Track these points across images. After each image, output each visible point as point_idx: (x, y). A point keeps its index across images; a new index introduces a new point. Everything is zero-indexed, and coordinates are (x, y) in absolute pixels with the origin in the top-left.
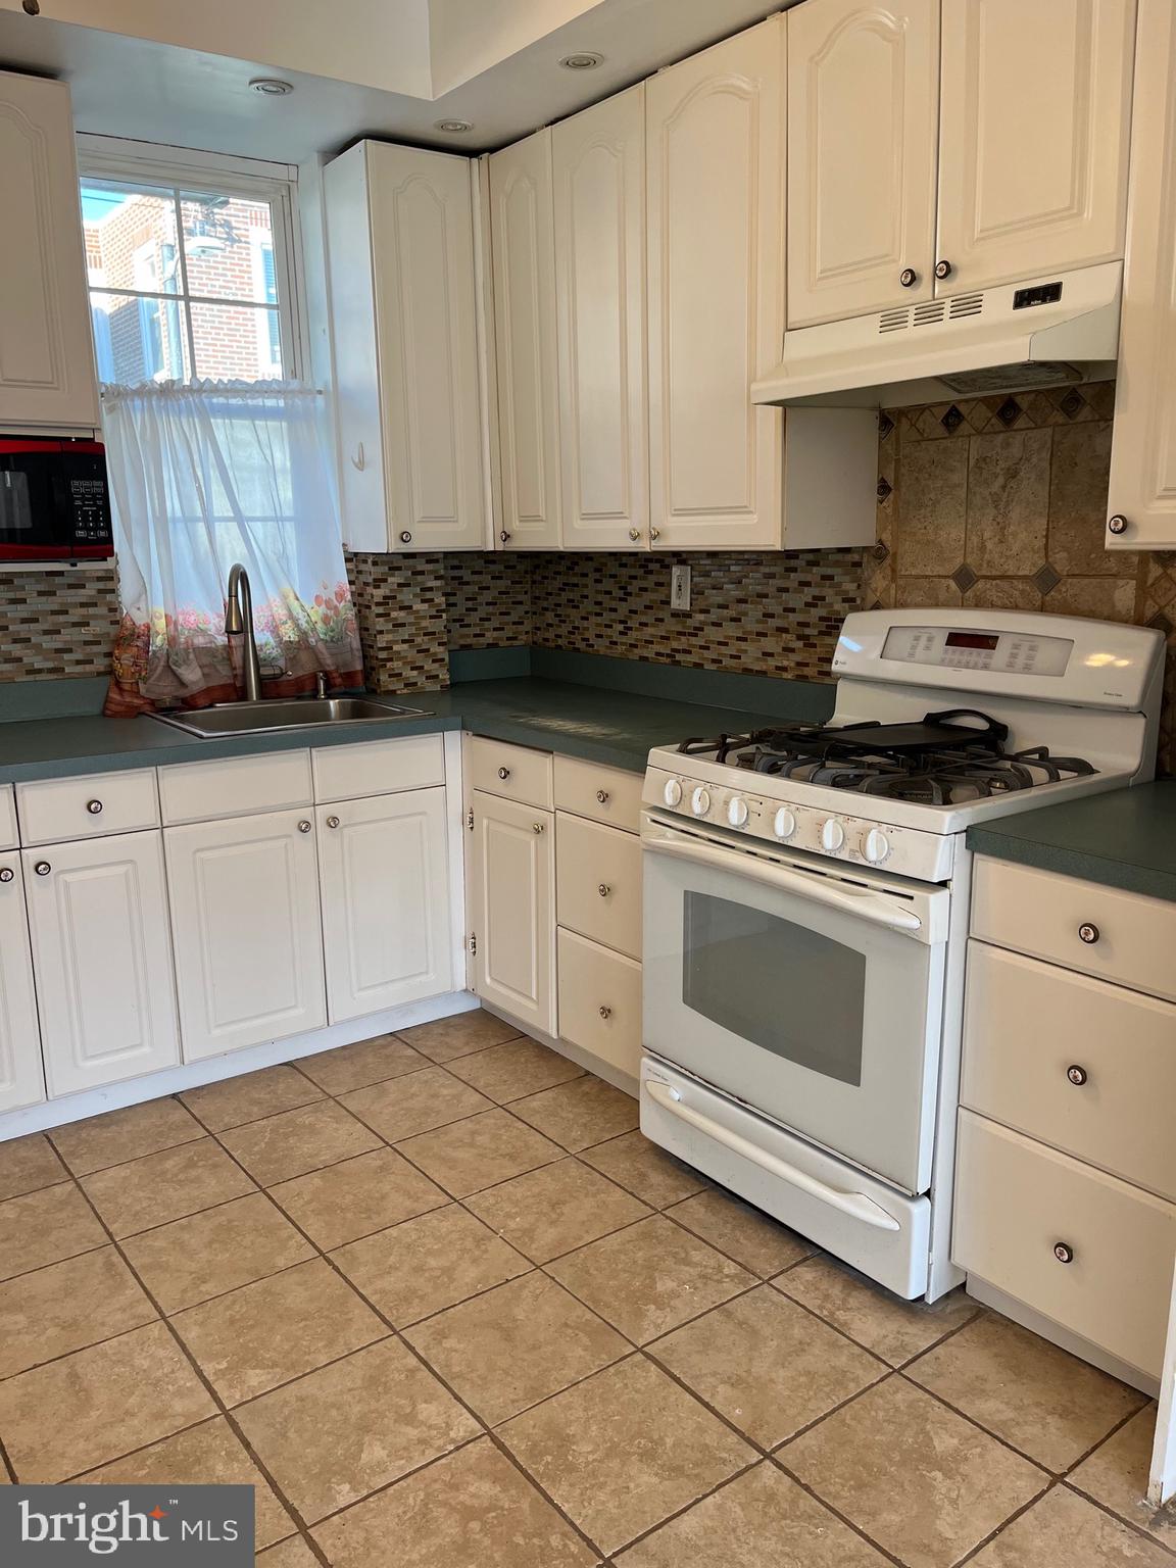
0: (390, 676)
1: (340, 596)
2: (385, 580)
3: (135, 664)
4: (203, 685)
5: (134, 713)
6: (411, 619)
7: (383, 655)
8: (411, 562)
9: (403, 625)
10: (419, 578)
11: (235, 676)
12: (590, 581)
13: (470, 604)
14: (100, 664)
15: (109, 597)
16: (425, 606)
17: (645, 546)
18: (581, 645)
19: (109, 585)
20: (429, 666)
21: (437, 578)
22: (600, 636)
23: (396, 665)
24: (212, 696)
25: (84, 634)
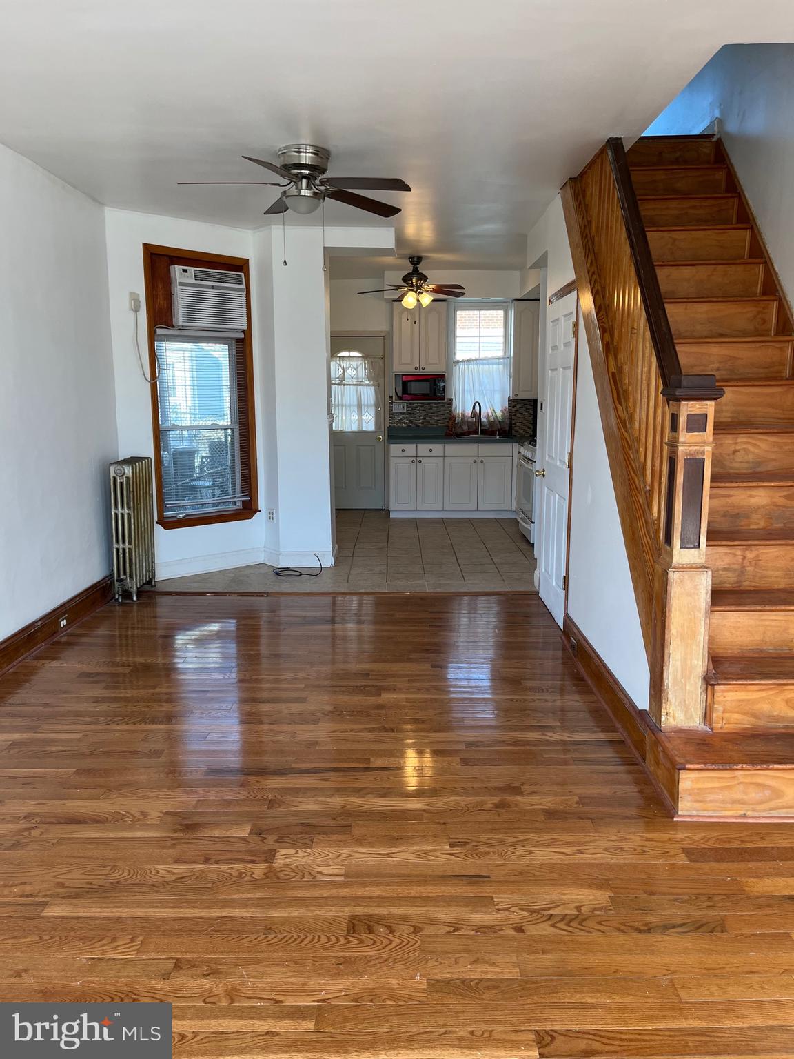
0: (515, 431)
1: (505, 410)
2: (516, 406)
3: (452, 424)
4: (467, 430)
5: (451, 435)
6: (522, 416)
7: (513, 426)
8: (524, 401)
9: (520, 418)
10: (526, 406)
11: (476, 428)
14: (446, 423)
15: (450, 408)
16: (527, 413)
19: (450, 405)
20: (527, 429)
21: (530, 406)
23: (517, 428)
24: (469, 433)
25: (443, 417)
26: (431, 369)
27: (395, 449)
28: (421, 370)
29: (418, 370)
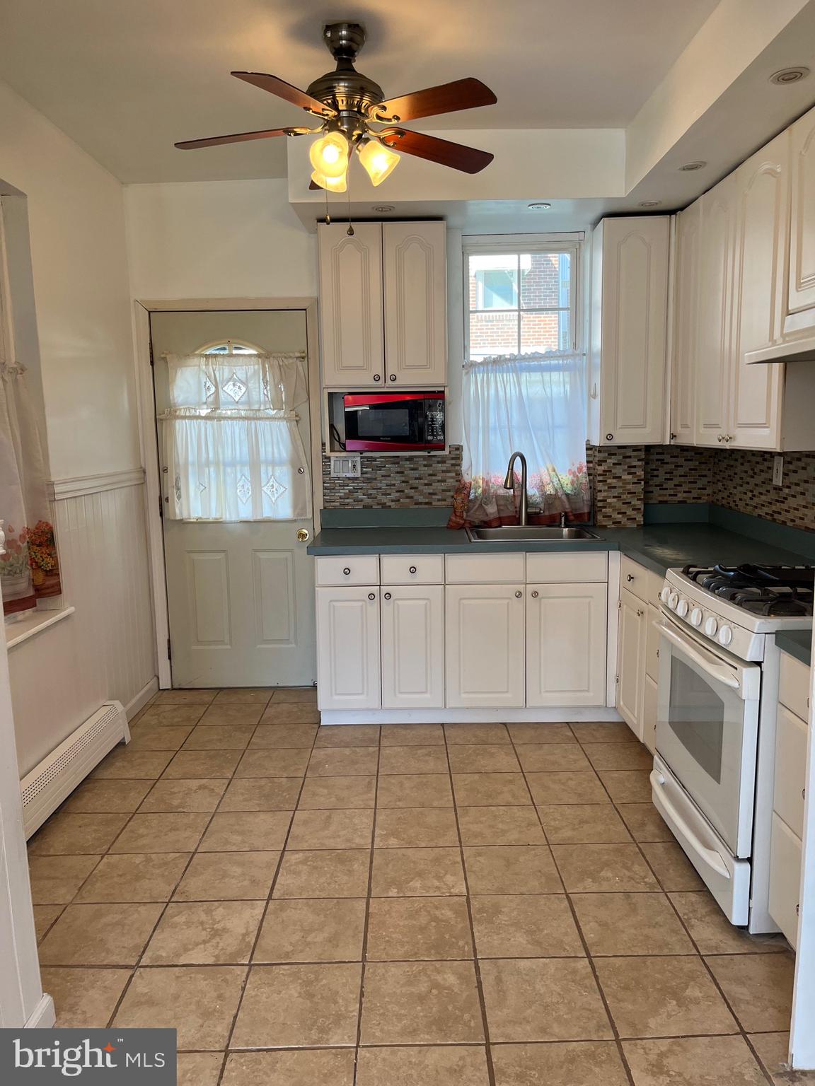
0: (604, 517)
1: (580, 470)
2: (606, 461)
3: (462, 502)
4: (496, 515)
5: (462, 527)
6: (621, 484)
7: (600, 504)
8: (623, 450)
9: (615, 487)
10: (628, 460)
11: (516, 512)
12: (738, 464)
13: (668, 476)
14: (449, 500)
15: (457, 468)
16: (630, 477)
17: (727, 446)
18: (732, 504)
19: (458, 462)
20: (630, 512)
21: (639, 460)
22: (741, 500)
23: (608, 511)
24: (501, 521)
25: (443, 486)
26: (411, 379)
27: (329, 567)
28: (389, 382)
29: (381, 382)
